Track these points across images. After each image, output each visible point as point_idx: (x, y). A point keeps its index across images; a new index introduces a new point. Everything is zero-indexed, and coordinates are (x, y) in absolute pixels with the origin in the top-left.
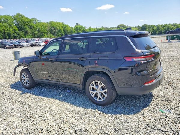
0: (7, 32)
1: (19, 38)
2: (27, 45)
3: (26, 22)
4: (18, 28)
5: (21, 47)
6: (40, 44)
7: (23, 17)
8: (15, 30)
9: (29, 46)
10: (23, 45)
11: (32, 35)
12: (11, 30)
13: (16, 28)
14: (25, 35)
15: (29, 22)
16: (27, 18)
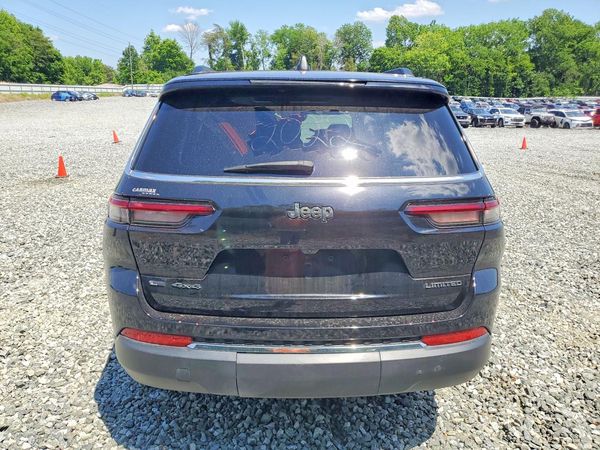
0: (495, 76)
1: (530, 96)
2: (516, 120)
3: (568, 39)
4: (534, 60)
5: (493, 126)
6: (567, 119)
7: (564, 20)
8: (521, 70)
9: (523, 123)
10: (501, 119)
11: (581, 85)
12: (510, 67)
13: (527, 63)
14: (551, 86)
15: (581, 38)
16: (577, 23)
